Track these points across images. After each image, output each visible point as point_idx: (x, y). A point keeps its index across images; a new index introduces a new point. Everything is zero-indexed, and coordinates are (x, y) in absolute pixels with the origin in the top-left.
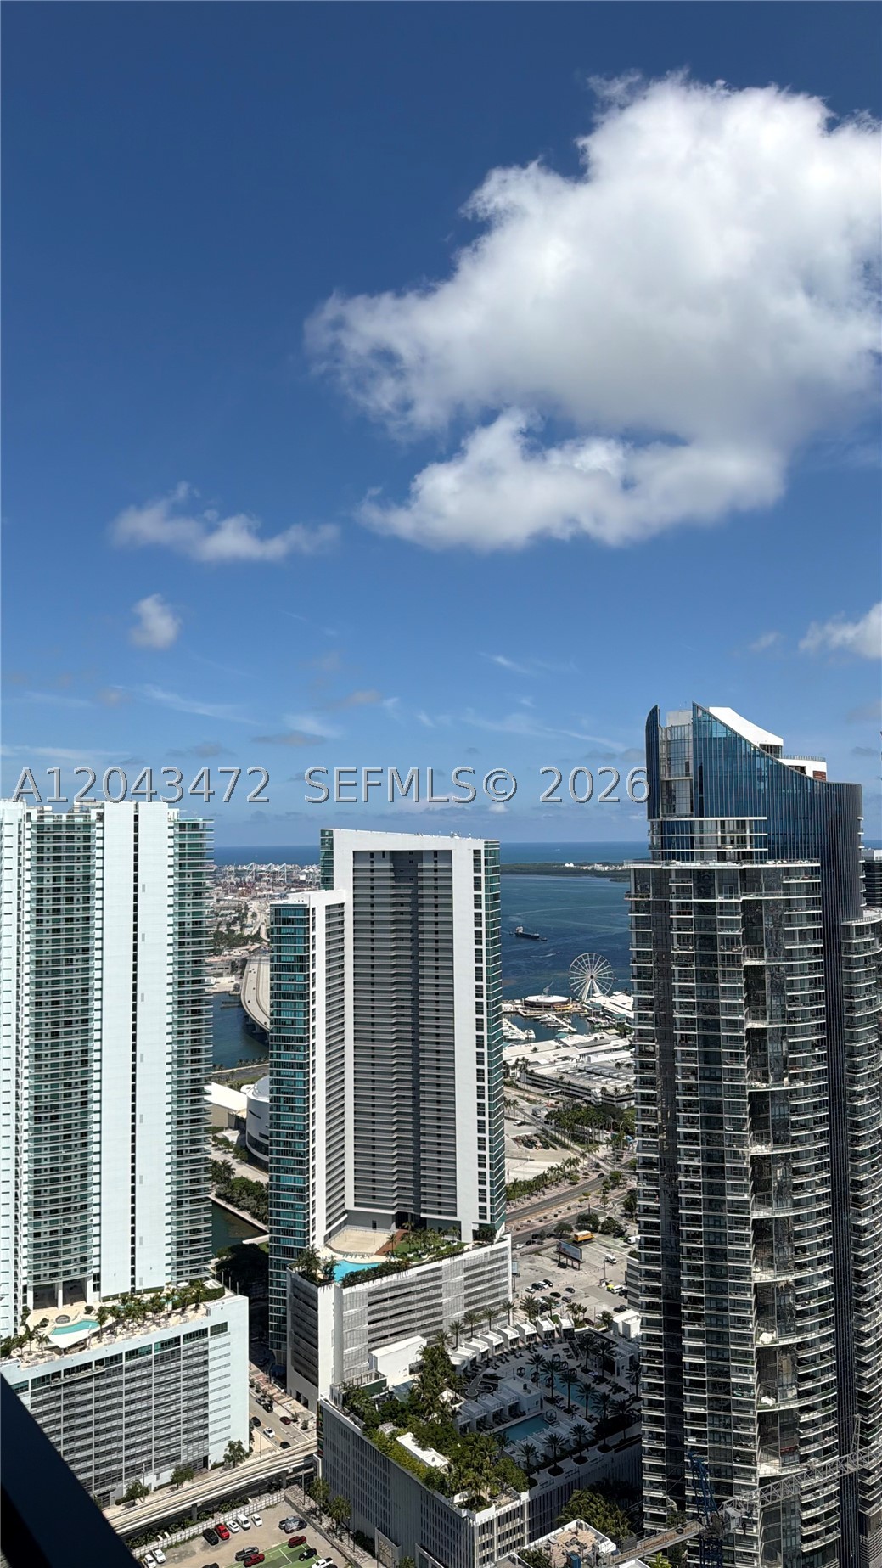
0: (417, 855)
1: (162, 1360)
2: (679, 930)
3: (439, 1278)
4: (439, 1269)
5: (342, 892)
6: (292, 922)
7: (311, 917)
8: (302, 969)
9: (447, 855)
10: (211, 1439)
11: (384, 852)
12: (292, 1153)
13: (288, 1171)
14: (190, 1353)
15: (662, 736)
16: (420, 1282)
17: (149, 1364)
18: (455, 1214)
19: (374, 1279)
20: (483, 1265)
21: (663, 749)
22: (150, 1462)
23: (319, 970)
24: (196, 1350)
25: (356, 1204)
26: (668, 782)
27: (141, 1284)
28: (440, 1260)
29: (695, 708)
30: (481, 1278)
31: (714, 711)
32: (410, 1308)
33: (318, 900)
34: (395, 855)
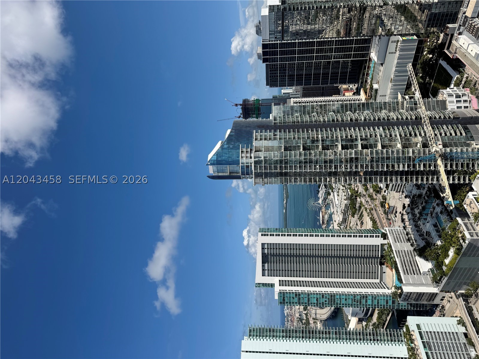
0: (263, 254)
1: (430, 348)
2: (272, 170)
3: (399, 251)
4: (396, 251)
5: (275, 280)
6: (284, 298)
7: (282, 291)
8: (299, 295)
9: (263, 244)
10: (457, 331)
11: (262, 266)
12: (360, 300)
13: (366, 302)
14: (427, 338)
15: (216, 174)
16: (400, 257)
17: (432, 353)
18: (378, 246)
19: (400, 273)
20: (394, 237)
21: (220, 174)
22: (467, 354)
23: (300, 289)
24: (426, 336)
25: (378, 279)
26: (230, 173)
27: (406, 355)
28: (393, 250)
29: (207, 165)
30: (398, 237)
31: (209, 159)
32: (409, 261)
33: (278, 288)
34: (263, 262)
